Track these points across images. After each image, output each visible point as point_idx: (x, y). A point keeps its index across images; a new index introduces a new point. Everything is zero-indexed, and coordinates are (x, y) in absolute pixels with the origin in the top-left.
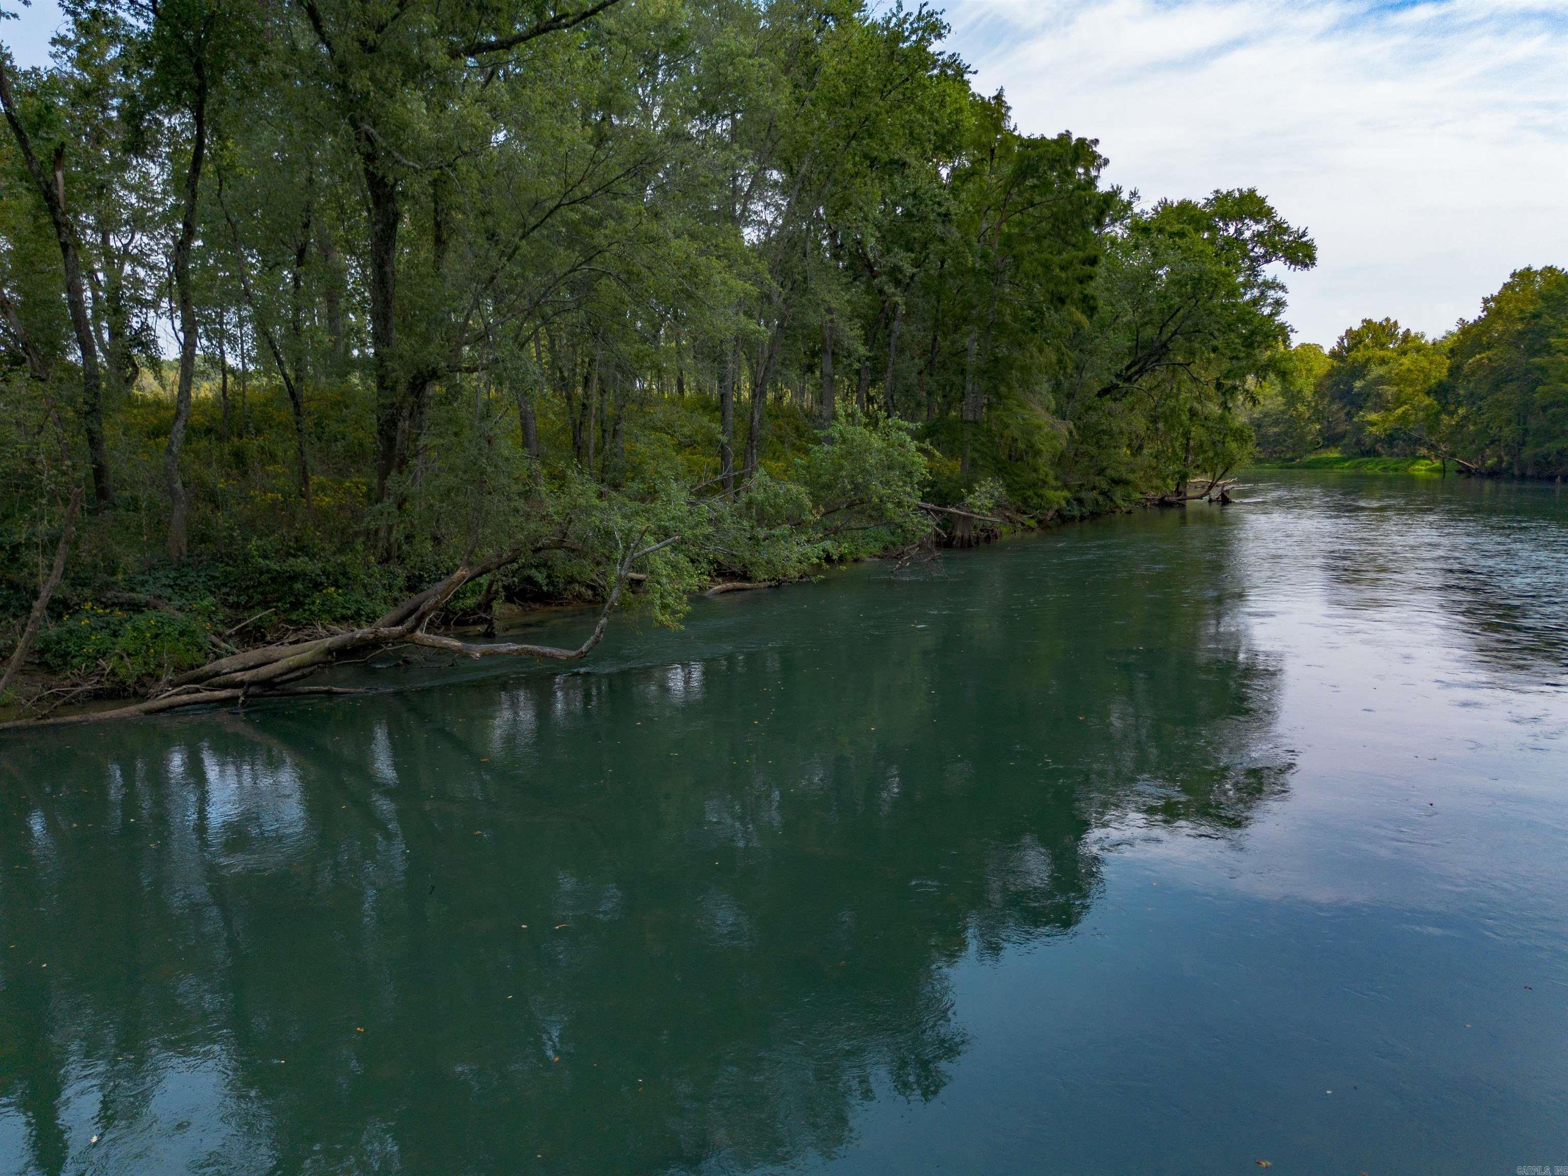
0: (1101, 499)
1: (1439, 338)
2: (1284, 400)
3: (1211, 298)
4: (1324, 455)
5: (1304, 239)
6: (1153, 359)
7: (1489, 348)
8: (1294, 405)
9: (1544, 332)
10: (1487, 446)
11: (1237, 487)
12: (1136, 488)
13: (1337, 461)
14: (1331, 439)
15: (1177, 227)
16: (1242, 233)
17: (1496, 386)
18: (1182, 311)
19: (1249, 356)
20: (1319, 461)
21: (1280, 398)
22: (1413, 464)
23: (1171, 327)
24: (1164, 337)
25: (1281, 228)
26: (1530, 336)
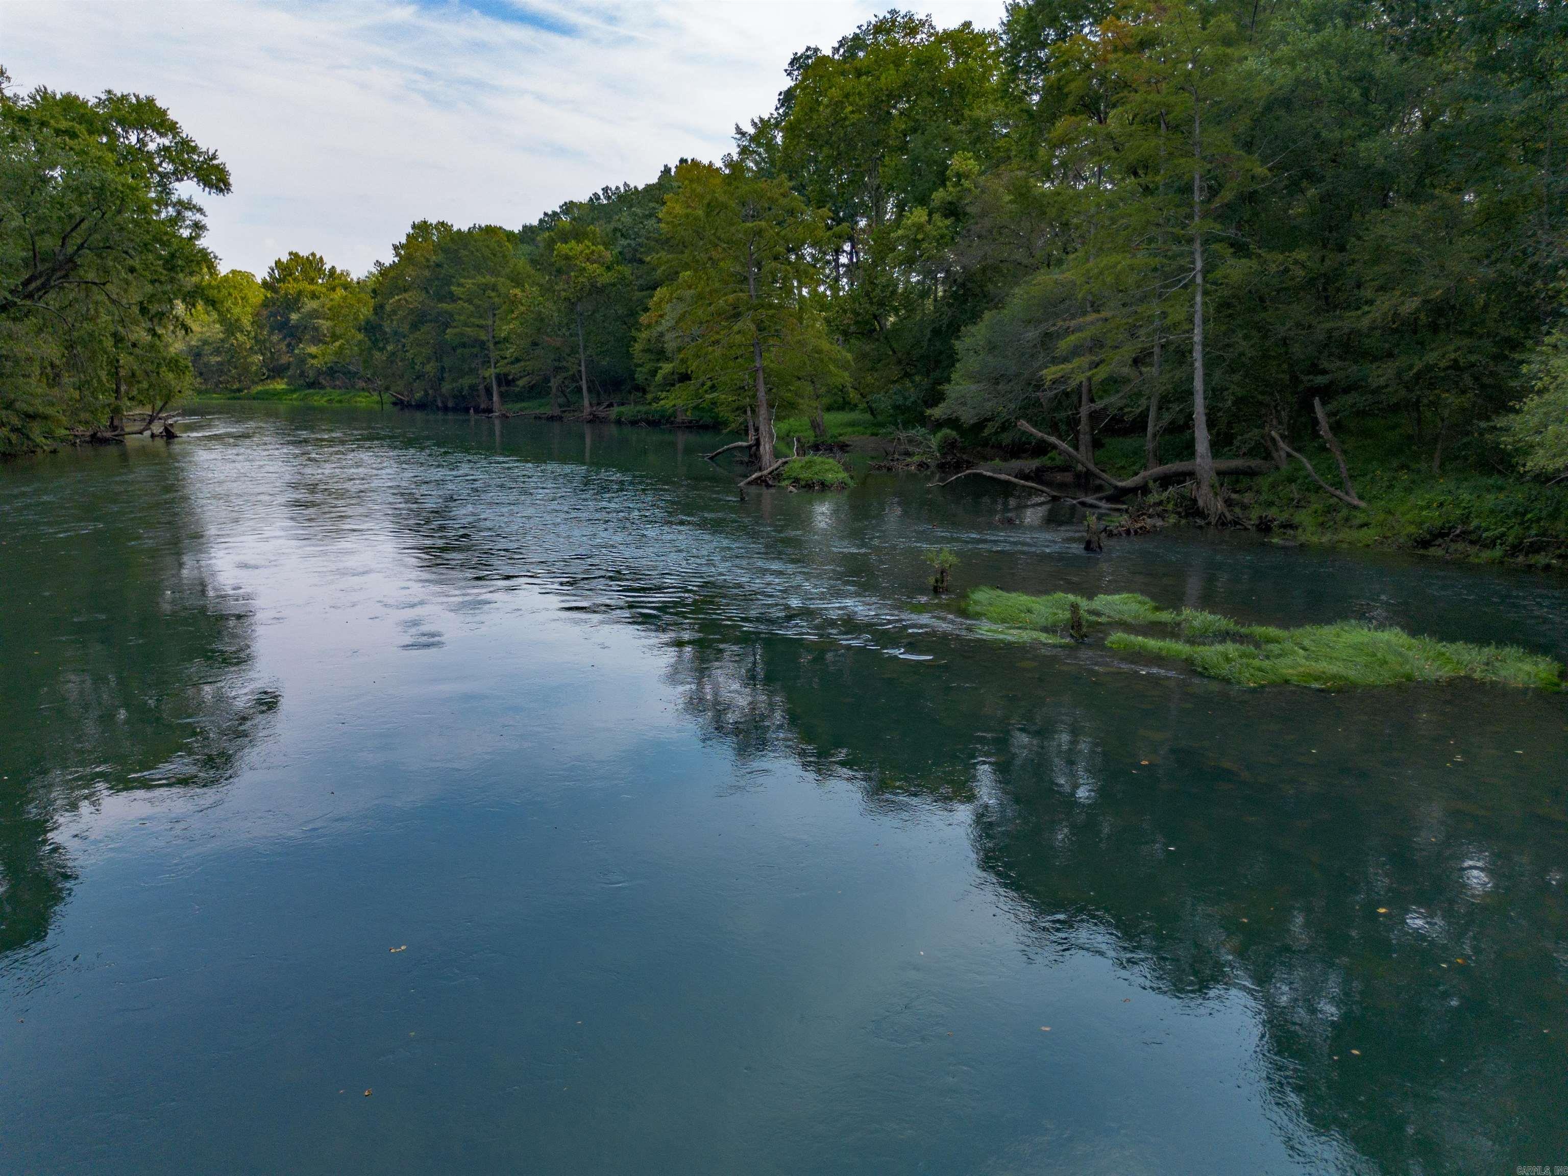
0: (14, 437)
1: (362, 277)
2: (222, 328)
3: (119, 212)
4: (271, 386)
5: (215, 162)
6: (59, 274)
7: (405, 291)
8: (233, 334)
9: (448, 281)
10: (415, 380)
11: (180, 420)
12: (59, 424)
13: (285, 392)
14: (277, 371)
15: (64, 125)
16: (145, 145)
17: (415, 326)
18: (86, 222)
19: (172, 280)
20: (266, 392)
21: (218, 326)
22: (354, 396)
23: (76, 239)
24: (70, 250)
25: (188, 145)
26: (436, 283)
